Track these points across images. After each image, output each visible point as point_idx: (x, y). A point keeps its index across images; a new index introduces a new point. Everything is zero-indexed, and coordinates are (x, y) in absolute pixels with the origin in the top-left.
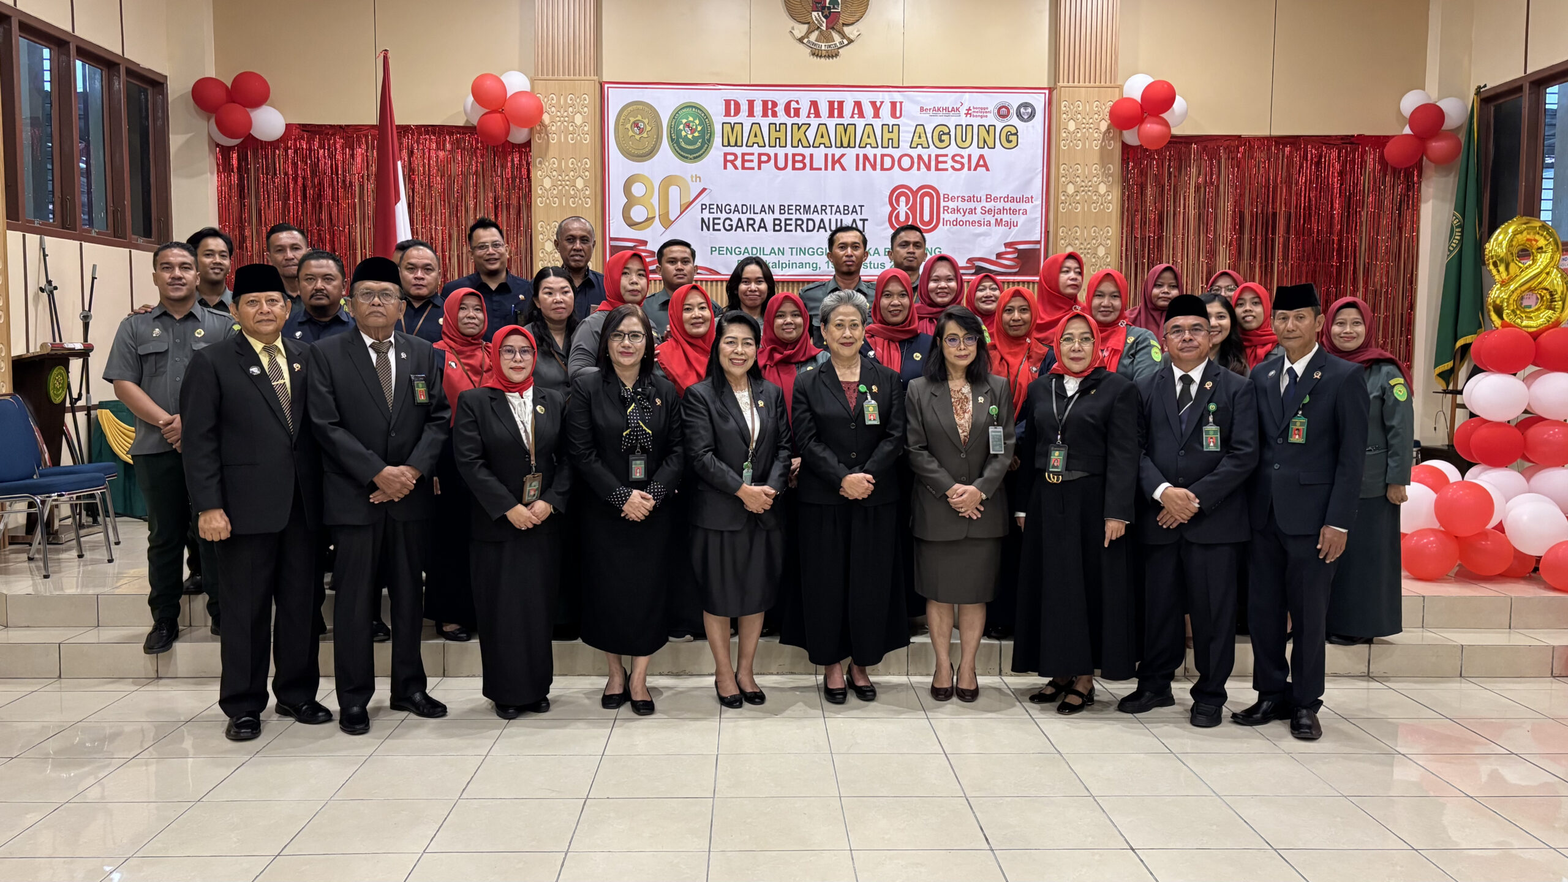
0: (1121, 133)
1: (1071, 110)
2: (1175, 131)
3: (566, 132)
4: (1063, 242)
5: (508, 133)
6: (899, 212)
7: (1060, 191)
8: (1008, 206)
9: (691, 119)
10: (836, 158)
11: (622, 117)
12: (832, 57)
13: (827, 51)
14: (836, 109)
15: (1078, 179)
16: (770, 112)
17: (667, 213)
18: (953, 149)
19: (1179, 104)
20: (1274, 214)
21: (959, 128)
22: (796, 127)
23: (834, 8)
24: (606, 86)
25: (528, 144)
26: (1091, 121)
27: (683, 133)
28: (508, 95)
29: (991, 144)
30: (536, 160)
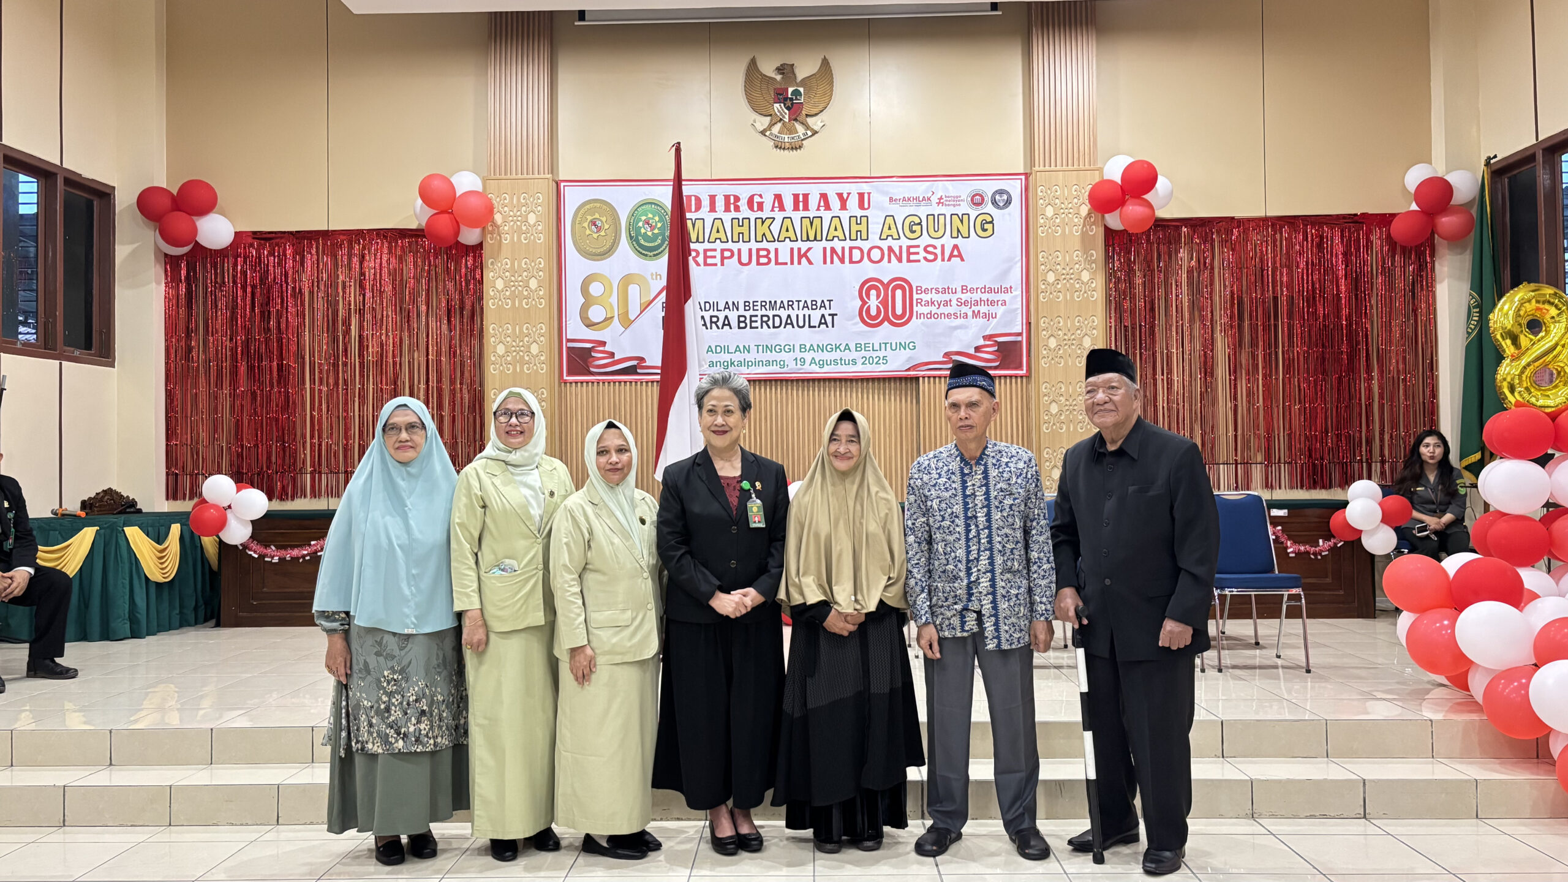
0: (1103, 217)
1: (1049, 196)
2: (1162, 213)
3: (520, 232)
4: (1044, 333)
5: (457, 233)
6: (869, 306)
7: (1040, 279)
8: (985, 297)
9: (650, 216)
10: (802, 252)
11: (579, 216)
12: (796, 149)
13: (790, 143)
14: (801, 202)
15: (1058, 267)
16: (732, 207)
17: (627, 312)
18: (925, 240)
19: (1162, 183)
20: (1275, 299)
21: (931, 218)
22: (759, 222)
23: (796, 99)
24: (562, 184)
25: (480, 245)
26: (1070, 205)
27: (643, 231)
28: (458, 195)
29: (965, 233)
30: (488, 262)
